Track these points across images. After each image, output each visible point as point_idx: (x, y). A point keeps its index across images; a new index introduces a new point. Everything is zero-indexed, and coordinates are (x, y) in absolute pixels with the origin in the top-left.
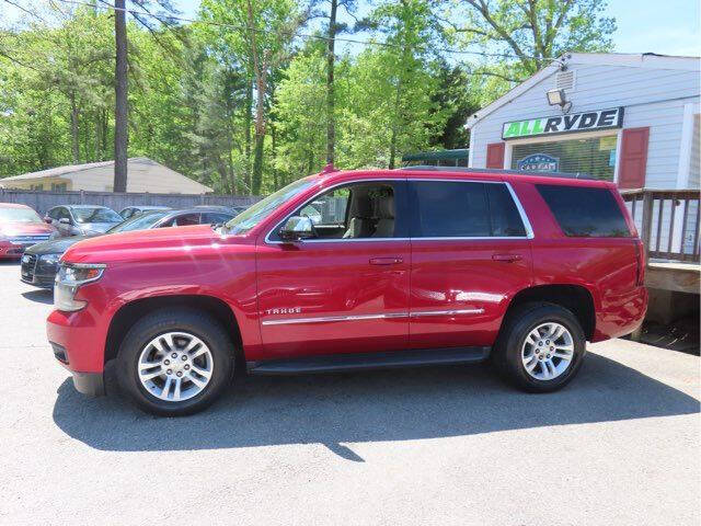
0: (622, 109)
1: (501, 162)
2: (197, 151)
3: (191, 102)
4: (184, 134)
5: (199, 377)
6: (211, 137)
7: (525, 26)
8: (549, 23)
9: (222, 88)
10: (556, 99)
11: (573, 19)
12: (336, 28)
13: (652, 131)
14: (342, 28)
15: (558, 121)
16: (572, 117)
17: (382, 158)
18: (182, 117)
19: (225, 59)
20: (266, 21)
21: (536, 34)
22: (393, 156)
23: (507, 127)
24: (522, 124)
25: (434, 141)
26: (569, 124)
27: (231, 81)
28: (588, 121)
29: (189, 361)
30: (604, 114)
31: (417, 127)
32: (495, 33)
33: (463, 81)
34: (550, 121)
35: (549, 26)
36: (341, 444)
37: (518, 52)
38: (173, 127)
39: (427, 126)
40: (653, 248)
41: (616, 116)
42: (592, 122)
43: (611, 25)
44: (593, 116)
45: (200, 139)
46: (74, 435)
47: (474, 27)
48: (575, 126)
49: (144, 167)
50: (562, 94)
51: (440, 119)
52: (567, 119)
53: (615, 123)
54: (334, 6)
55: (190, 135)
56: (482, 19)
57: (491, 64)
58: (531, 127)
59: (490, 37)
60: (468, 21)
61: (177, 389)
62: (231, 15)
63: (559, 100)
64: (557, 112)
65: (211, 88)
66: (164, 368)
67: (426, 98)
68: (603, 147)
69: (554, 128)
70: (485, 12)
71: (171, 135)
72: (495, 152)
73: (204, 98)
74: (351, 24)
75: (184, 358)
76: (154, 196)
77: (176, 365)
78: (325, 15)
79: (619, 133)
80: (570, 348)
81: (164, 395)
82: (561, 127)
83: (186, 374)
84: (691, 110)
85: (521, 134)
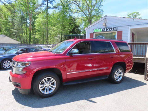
0: (117, 27)
1: (93, 37)
2: (14, 33)
3: (12, 22)
4: (11, 29)
5: (53, 87)
6: (18, 30)
7: (87, 10)
8: (91, 9)
9: (20, 19)
10: (104, 25)
11: (96, 9)
12: (48, 8)
13: (123, 32)
14: (50, 8)
15: (105, 29)
16: (107, 28)
17: (59, 36)
18: (10, 25)
19: (20, 13)
20: (31, 5)
21: (89, 11)
22: (62, 35)
23: (94, 30)
24: (97, 30)
25: (70, 32)
26: (107, 30)
27: (23, 18)
28: (111, 29)
29: (50, 84)
30: (114, 28)
31: (67, 29)
32: (81, 11)
33: (75, 20)
34: (103, 29)
35: (91, 10)
36: (89, 99)
37: (85, 15)
38: (8, 28)
39: (69, 29)
40: (134, 54)
41: (116, 28)
42: (111, 30)
43: (102, 11)
44: (112, 28)
45: (15, 31)
46: (26, 105)
47: (76, 9)
48: (108, 30)
49: (3, 37)
50: (105, 24)
51: (71, 28)
52: (106, 29)
53: (116, 30)
54: (48, 3)
55: (12, 30)
56: (78, 8)
57: (80, 17)
58: (99, 30)
59: (80, 12)
60: (75, 8)
61: (48, 91)
62: (22, 3)
63: (105, 25)
64: (104, 27)
65: (18, 19)
66: (45, 86)
67: (68, 23)
68: (113, 34)
69: (104, 30)
70: (79, 7)
71: (7, 30)
72: (91, 35)
73: (16, 21)
74: (52, 7)
75: (49, 83)
76: (8, 44)
77: (48, 85)
78: (46, 5)
79: (117, 32)
80: (122, 74)
81: (45, 92)
82: (105, 30)
83: (50, 87)
84: (130, 28)
85: (97, 31)
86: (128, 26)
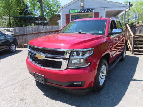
0: (94, 9)
13: (99, 13)
15: (82, 10)
22: (10, 17)
23: (70, 11)
24: (74, 10)
26: (84, 11)
28: (88, 10)
30: (91, 9)
34: (80, 10)
39: (18, 10)
44: (89, 10)
48: (86, 11)
52: (84, 10)
53: (93, 11)
64: (81, 8)
68: (90, 16)
69: (81, 11)
72: (67, 16)
79: (94, 13)
82: (83, 11)
84: (106, 10)
85: (74, 12)
86: (104, 8)
